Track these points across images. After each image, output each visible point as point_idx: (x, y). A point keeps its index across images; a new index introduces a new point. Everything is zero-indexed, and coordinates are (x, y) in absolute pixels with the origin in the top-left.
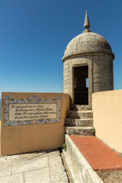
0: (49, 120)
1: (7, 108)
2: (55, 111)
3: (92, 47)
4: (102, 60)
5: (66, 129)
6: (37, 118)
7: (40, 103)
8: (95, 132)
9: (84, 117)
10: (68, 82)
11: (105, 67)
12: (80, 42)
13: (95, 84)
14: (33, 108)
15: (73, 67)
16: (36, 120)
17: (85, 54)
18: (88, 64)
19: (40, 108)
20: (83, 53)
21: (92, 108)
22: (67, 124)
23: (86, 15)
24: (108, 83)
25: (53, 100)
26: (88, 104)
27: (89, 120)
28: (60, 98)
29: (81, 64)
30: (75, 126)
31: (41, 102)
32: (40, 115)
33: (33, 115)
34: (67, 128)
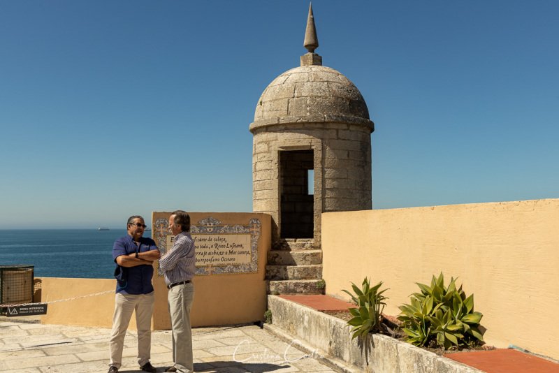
0: (236, 266)
1: (163, 243)
2: (247, 248)
3: (323, 111)
4: (344, 140)
5: (269, 284)
6: (215, 263)
7: (220, 234)
8: (325, 286)
9: (304, 261)
10: (267, 186)
11: (350, 153)
12: (296, 94)
13: (328, 191)
14: (207, 243)
15: (279, 151)
16: (212, 266)
17: (306, 126)
18: (313, 148)
19: (219, 243)
20: (303, 123)
21: (320, 245)
22: (270, 277)
23: (309, 16)
24: (356, 189)
25: (245, 227)
26: (312, 237)
27: (315, 267)
28: (258, 223)
29: (298, 147)
30: (287, 279)
31: (223, 231)
32: (220, 257)
33: (207, 257)
34: (271, 282)
